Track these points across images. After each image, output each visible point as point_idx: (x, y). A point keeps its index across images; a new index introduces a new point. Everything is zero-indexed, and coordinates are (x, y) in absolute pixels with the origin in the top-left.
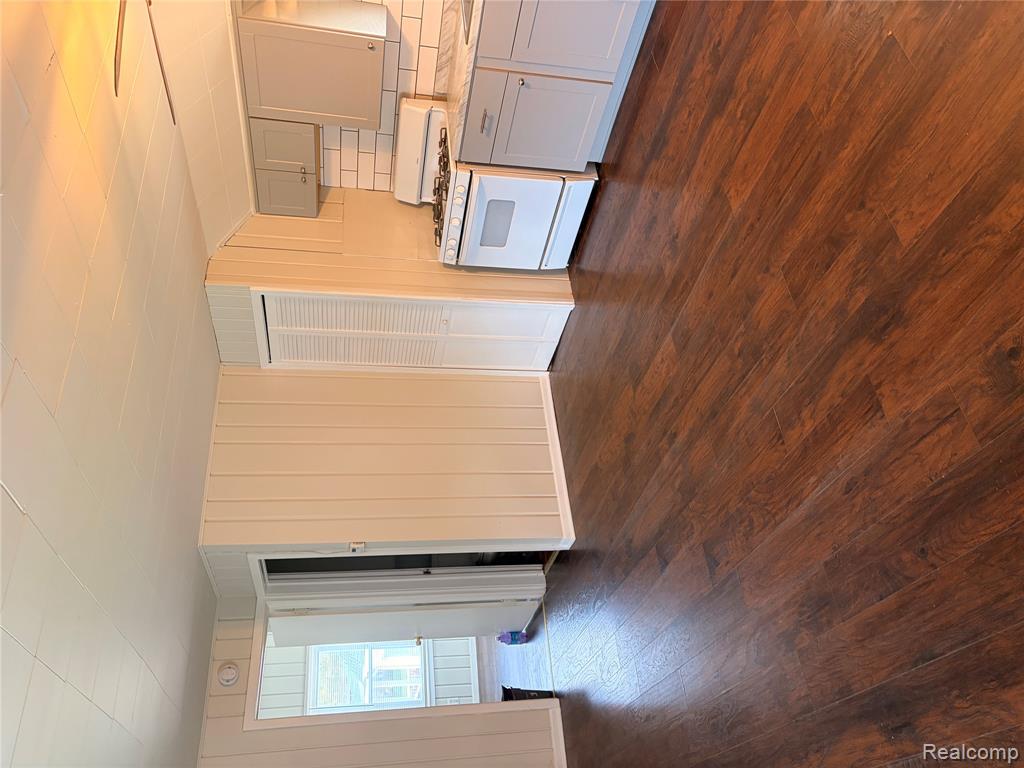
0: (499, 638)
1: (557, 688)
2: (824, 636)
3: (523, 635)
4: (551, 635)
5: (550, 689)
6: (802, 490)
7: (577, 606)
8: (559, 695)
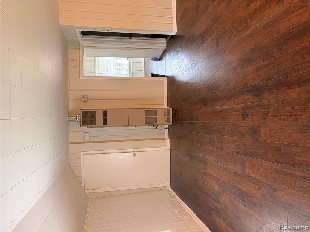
0: (151, 59)
1: (167, 75)
2: (244, 70)
3: (158, 59)
4: (166, 60)
5: (165, 75)
6: (250, 25)
7: (175, 52)
8: (167, 77)
